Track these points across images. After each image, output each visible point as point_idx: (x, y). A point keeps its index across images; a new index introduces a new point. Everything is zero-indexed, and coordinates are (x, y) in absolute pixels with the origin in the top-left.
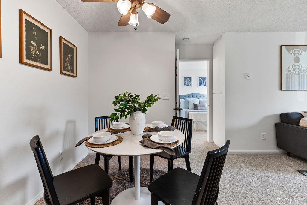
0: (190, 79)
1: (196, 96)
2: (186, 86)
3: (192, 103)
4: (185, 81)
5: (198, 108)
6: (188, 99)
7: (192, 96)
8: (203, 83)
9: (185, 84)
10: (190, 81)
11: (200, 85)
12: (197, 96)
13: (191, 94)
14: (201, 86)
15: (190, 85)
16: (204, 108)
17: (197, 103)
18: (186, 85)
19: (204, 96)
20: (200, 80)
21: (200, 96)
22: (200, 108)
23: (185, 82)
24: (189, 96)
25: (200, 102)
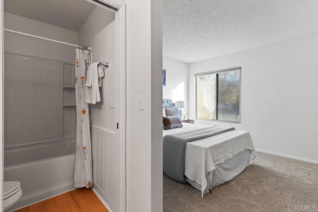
5: (172, 126)
22: (174, 125)
25: (167, 112)
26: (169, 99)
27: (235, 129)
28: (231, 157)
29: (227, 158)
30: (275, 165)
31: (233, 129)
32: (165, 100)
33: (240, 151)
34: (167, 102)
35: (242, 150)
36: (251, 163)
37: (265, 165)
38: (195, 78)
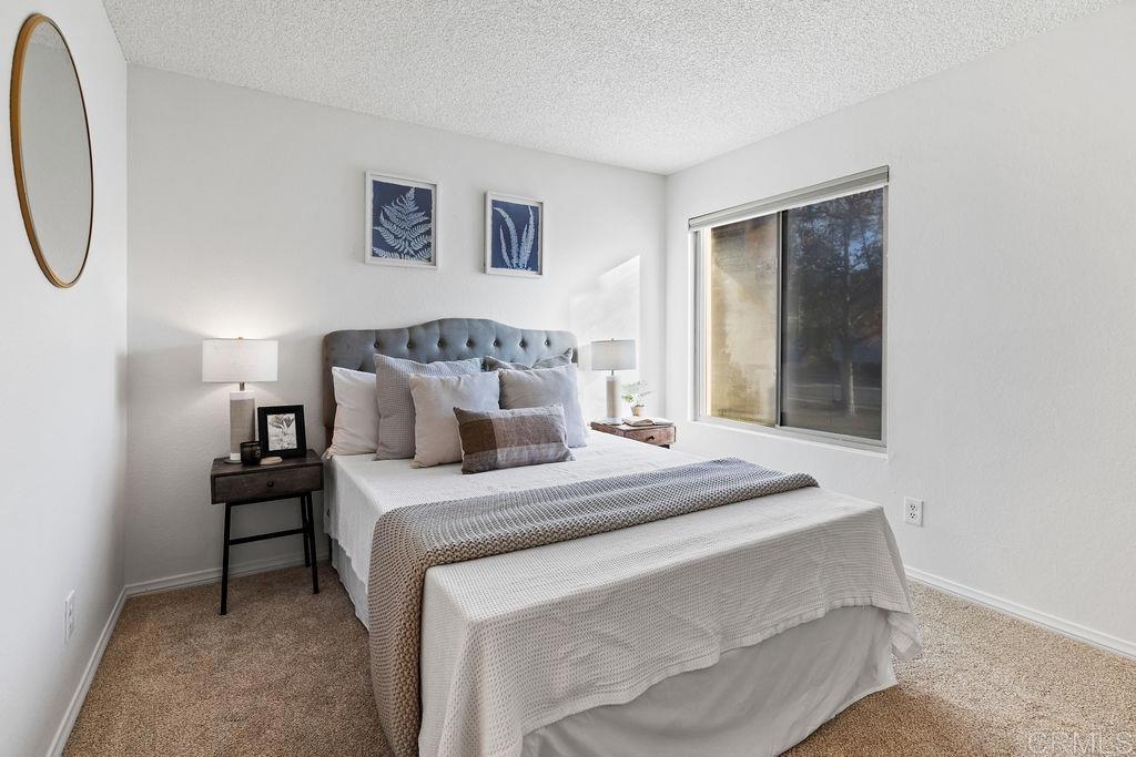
0: (424, 199)
1: (471, 343)
2: (388, 262)
3: (448, 404)
4: (377, 211)
5: (501, 455)
6: (402, 365)
7: (442, 343)
8: (514, 239)
9: (379, 241)
10: (421, 217)
11: (498, 262)
12: (479, 339)
13: (427, 326)
14: (504, 265)
15: (426, 252)
16: (551, 450)
17: (485, 402)
18: (391, 249)
19: (524, 344)
20: (498, 222)
21: (498, 343)
22: (516, 452)
23: (376, 222)
24: (411, 345)
25: (509, 391)
26: (560, 333)
27: (814, 484)
28: (709, 661)
29: (675, 671)
30: (1037, 708)
31: (805, 483)
32: (535, 335)
33: (797, 621)
34: (548, 343)
35: (807, 617)
36: (888, 679)
37: (976, 701)
38: (690, 236)
